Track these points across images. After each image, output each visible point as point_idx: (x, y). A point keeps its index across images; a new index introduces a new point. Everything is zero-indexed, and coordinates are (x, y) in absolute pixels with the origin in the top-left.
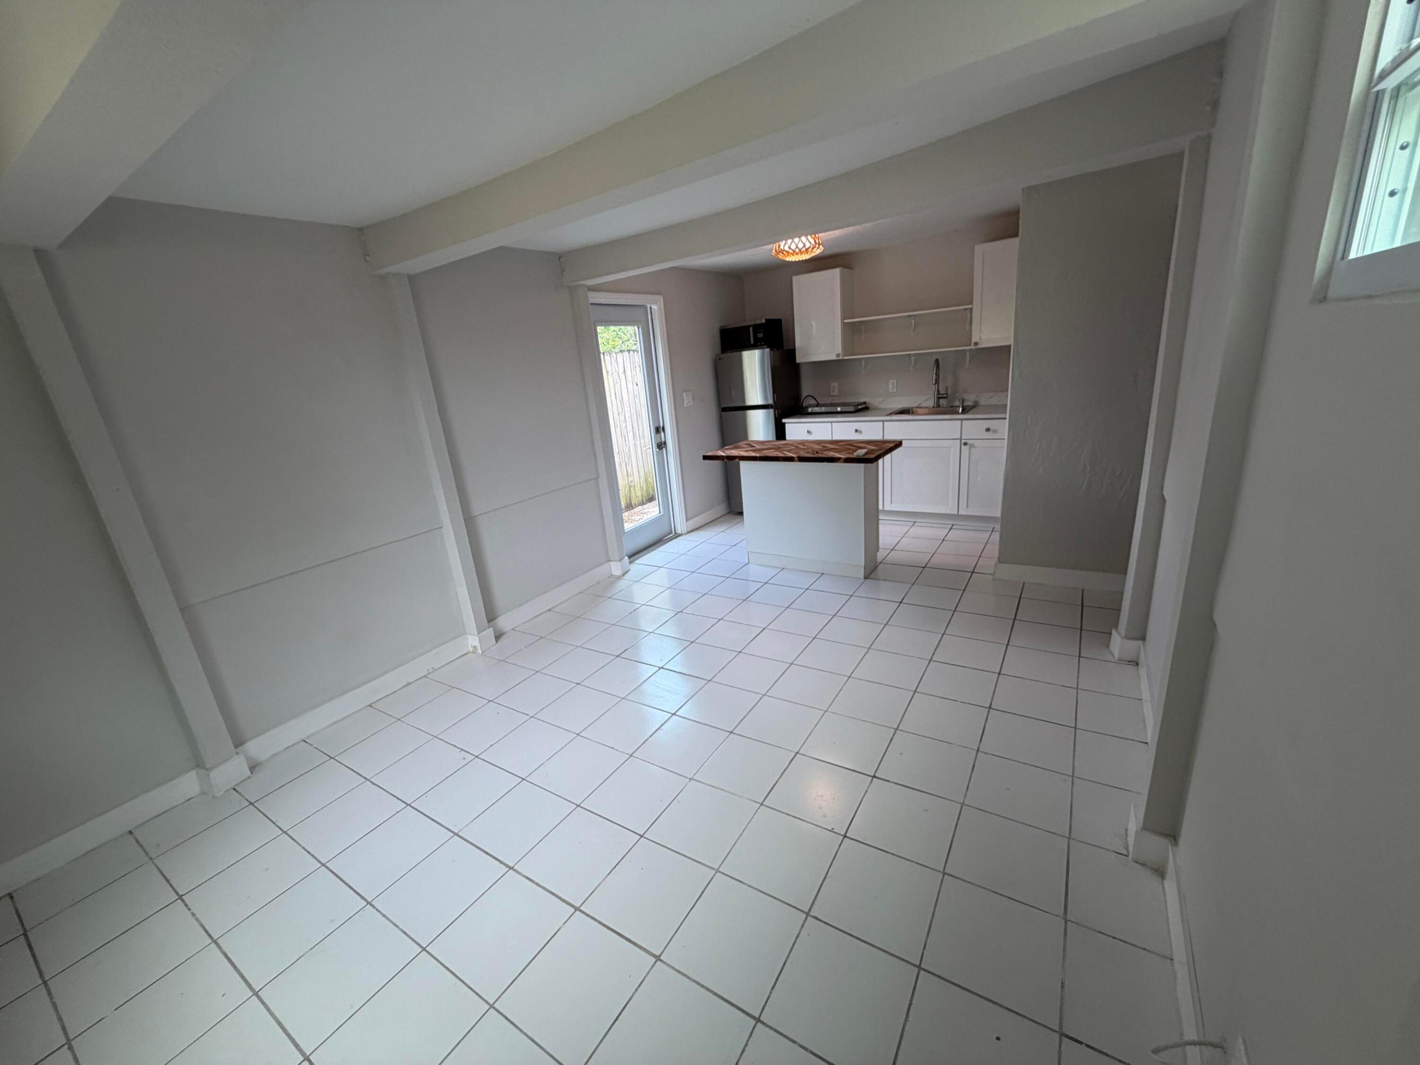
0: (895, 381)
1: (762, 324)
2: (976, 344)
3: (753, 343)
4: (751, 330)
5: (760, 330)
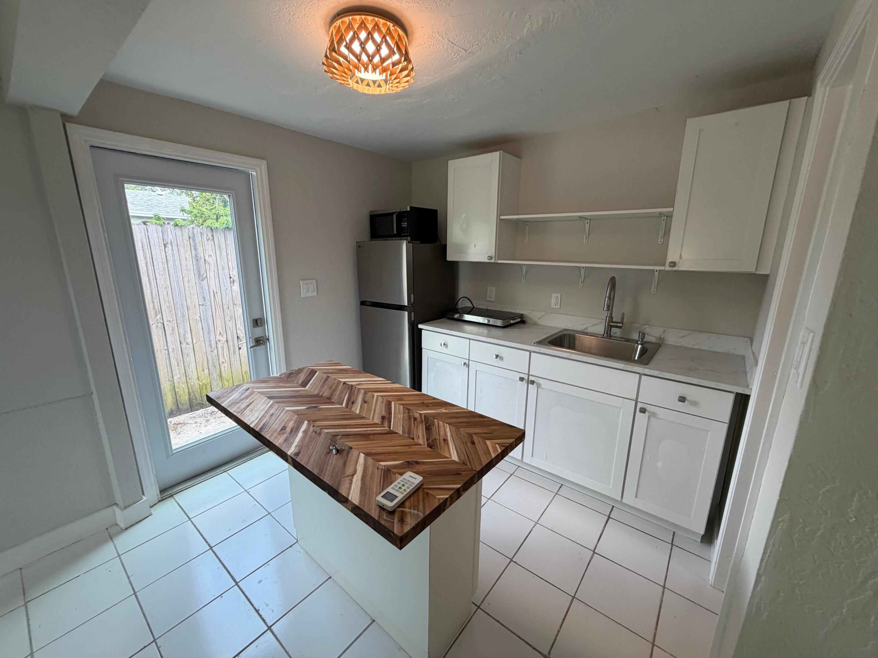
1: (407, 212)
2: (673, 264)
3: (396, 233)
4: (394, 218)
5: (405, 219)
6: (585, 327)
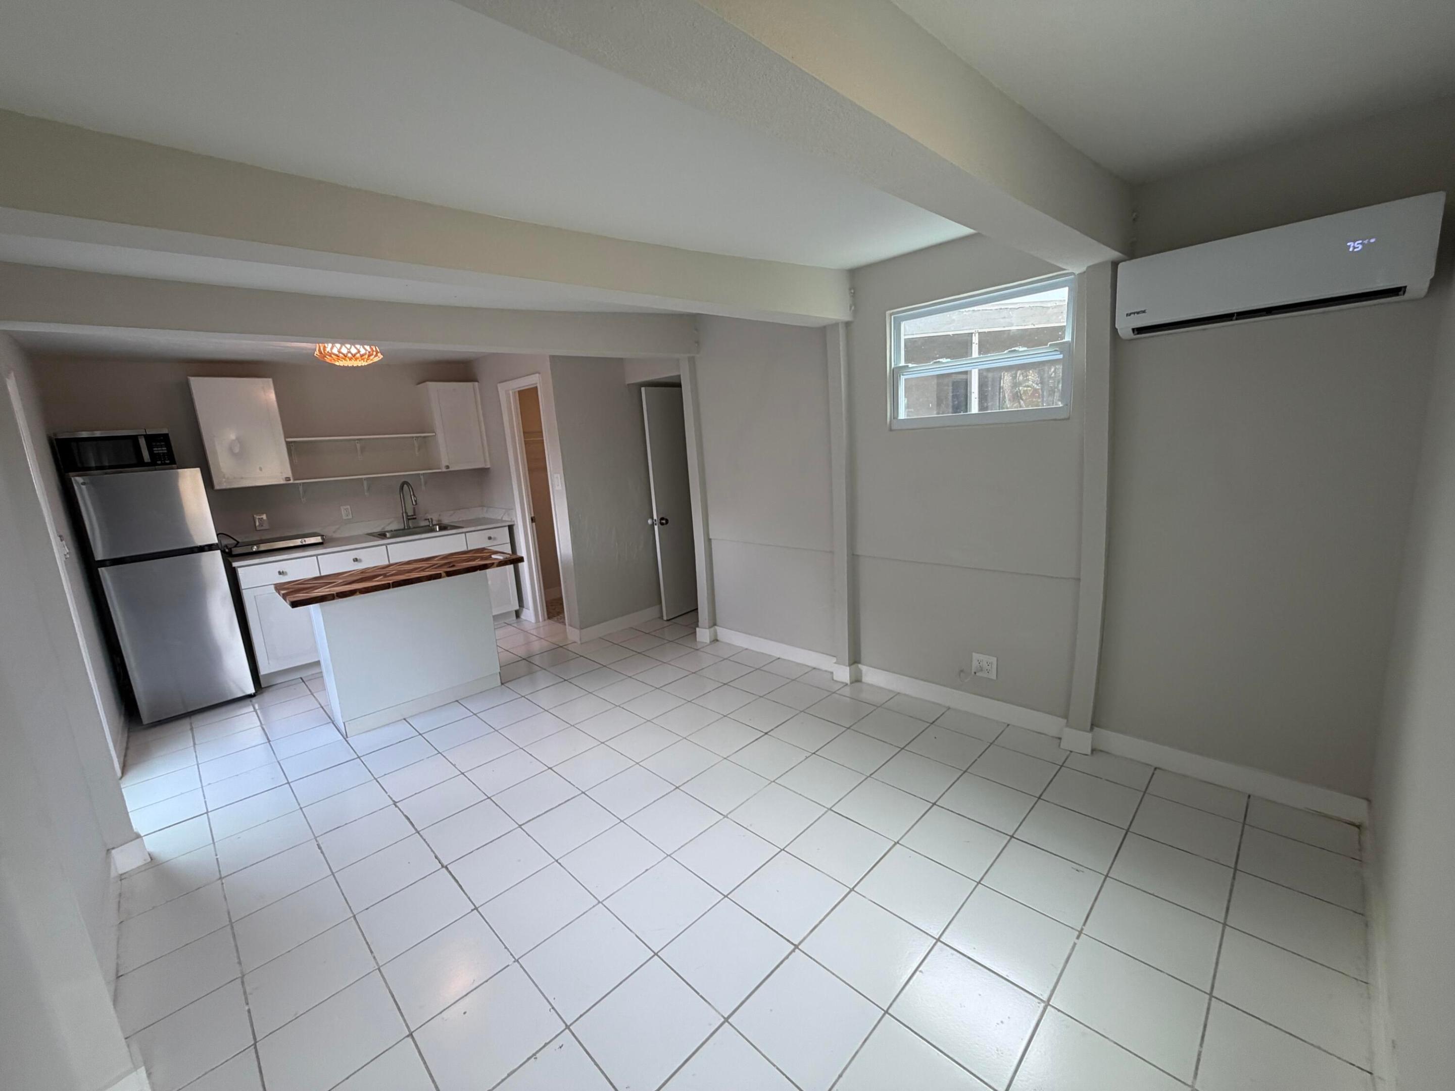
0: (349, 507)
2: (448, 467)
3: (150, 461)
4: (142, 442)
5: (158, 444)
6: (381, 528)
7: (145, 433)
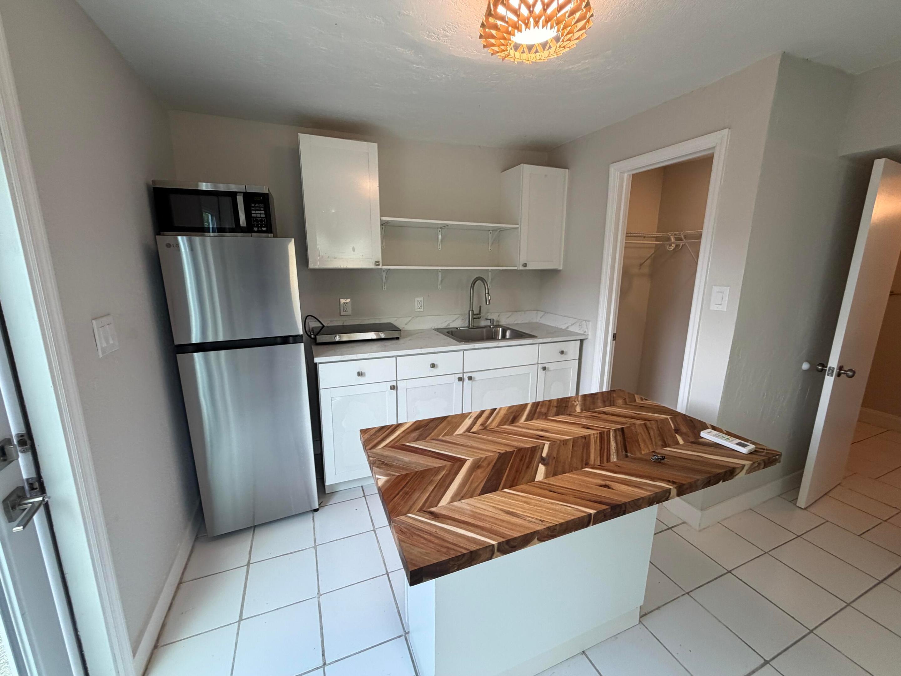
2: (525, 265)
3: (245, 225)
4: (240, 200)
5: (257, 205)
6: (447, 324)
7: (245, 191)
